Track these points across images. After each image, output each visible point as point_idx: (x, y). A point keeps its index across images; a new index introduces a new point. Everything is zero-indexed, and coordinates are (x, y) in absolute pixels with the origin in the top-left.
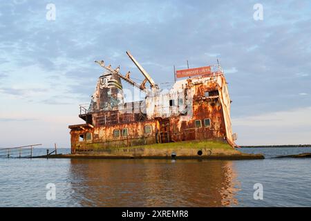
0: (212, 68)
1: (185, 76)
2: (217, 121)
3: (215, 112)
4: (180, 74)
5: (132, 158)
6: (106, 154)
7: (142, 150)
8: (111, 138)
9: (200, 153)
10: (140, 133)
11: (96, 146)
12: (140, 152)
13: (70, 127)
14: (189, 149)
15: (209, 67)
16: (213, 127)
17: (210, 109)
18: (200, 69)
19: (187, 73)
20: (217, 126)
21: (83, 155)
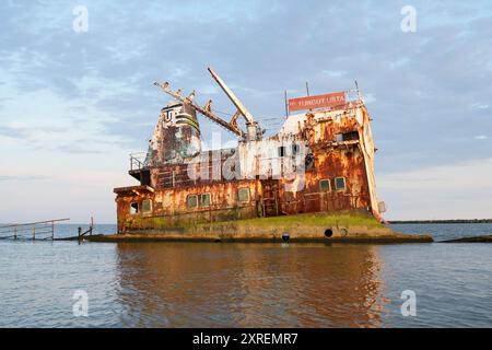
0: (347, 95)
1: (303, 108)
2: (355, 181)
3: (352, 166)
4: (294, 105)
5: (217, 241)
6: (175, 235)
7: (234, 228)
8: (183, 208)
9: (329, 232)
10: (231, 201)
11: (158, 221)
12: (231, 232)
13: (116, 191)
14: (310, 227)
15: (342, 94)
16: (349, 191)
17: (345, 162)
18: (328, 96)
19: (307, 103)
20: (356, 190)
21: (138, 236)
